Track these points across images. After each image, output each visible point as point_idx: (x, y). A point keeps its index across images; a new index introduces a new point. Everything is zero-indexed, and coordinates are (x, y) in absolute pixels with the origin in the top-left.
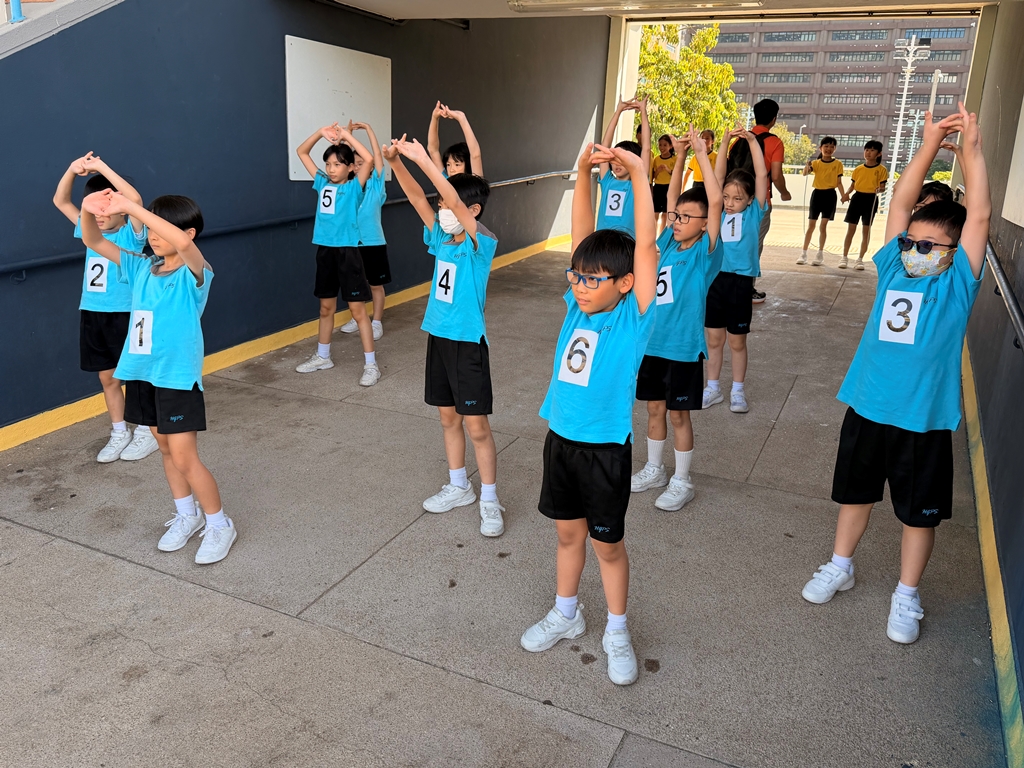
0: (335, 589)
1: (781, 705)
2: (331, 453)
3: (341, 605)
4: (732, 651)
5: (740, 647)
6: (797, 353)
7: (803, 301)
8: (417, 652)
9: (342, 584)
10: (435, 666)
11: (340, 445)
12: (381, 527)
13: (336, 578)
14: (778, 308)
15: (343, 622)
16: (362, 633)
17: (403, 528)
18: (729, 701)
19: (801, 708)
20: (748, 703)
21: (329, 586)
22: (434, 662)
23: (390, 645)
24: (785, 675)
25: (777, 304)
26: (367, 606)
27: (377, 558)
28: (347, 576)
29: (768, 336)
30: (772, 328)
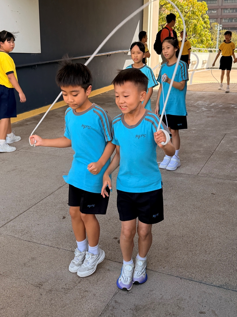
0: (11, 222)
1: (201, 255)
2: (12, 171)
3: (14, 227)
4: (183, 236)
5: (186, 234)
6: (227, 125)
7: (233, 104)
8: (46, 243)
9: (15, 220)
10: (54, 247)
11: (17, 168)
12: (34, 198)
13: (12, 217)
14: (221, 108)
15: (14, 233)
16: (22, 237)
17: (43, 198)
18: (179, 254)
19: (209, 256)
20: (187, 254)
21: (8, 221)
22: (54, 246)
23: (35, 241)
24: (205, 244)
25: (221, 106)
26: (25, 227)
27: (31, 209)
28: (17, 217)
29: (215, 119)
30: (217, 116)
